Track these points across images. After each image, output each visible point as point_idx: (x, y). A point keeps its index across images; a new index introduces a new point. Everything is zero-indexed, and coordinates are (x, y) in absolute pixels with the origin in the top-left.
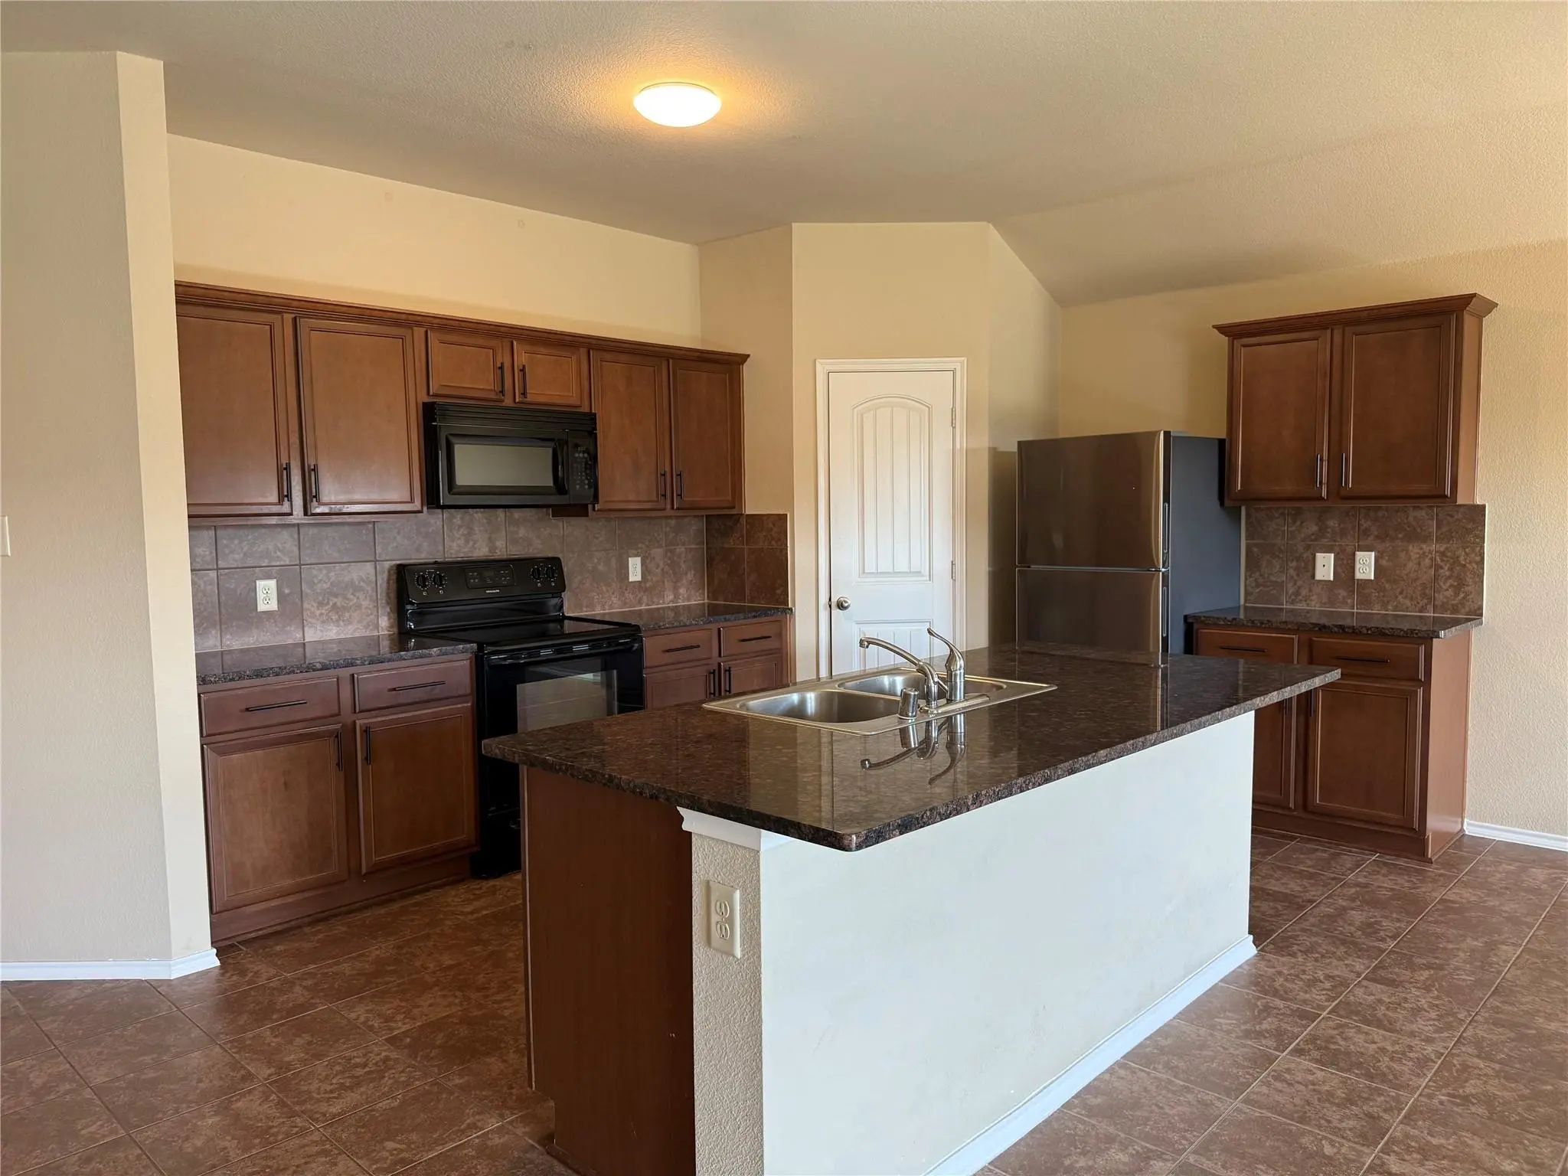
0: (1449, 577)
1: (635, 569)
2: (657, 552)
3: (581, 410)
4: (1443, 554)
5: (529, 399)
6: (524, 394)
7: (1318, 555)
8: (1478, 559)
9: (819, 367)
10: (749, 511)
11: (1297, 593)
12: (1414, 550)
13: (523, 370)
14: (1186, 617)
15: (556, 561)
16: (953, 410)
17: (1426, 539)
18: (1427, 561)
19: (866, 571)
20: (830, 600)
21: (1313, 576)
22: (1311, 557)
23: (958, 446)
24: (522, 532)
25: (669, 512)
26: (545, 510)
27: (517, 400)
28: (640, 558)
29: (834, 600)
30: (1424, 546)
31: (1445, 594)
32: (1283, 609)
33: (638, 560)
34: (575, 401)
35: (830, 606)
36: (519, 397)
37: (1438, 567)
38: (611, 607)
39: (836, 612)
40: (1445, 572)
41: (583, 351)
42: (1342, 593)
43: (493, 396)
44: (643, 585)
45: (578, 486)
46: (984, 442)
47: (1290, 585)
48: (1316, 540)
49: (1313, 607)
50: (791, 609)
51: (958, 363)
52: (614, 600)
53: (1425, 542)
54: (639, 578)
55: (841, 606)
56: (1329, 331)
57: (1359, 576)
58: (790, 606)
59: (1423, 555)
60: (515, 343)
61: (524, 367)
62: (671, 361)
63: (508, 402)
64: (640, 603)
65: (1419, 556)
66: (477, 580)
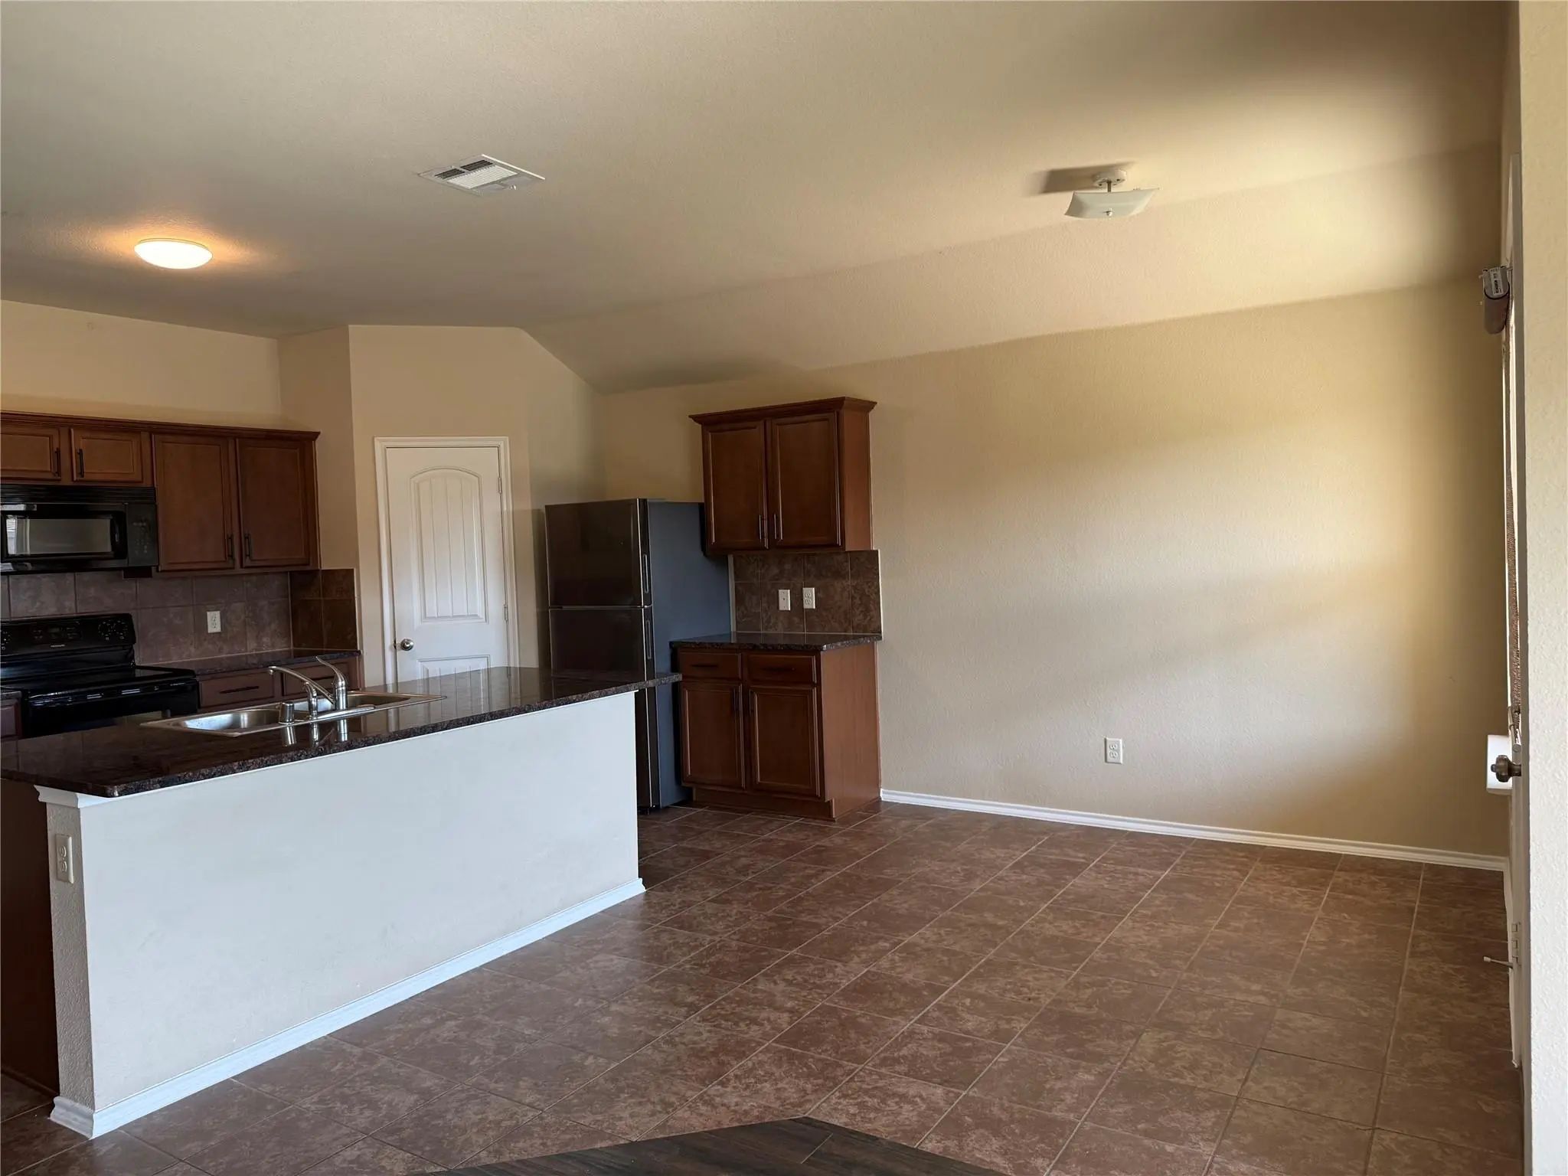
0: (860, 605)
1: (214, 622)
2: (238, 606)
3: (144, 485)
4: (855, 588)
5: (85, 478)
6: (81, 474)
7: (780, 591)
8: (876, 590)
9: (377, 444)
10: (324, 568)
11: (768, 621)
12: (838, 585)
13: (80, 453)
14: (671, 643)
15: (127, 618)
16: (500, 479)
17: (844, 577)
18: (846, 594)
19: (427, 616)
20: (395, 642)
21: (778, 608)
22: (776, 593)
23: (505, 509)
24: (92, 592)
25: (238, 570)
26: (118, 572)
27: (75, 479)
28: (219, 612)
29: (398, 642)
30: (844, 582)
31: (858, 619)
32: (760, 634)
33: (217, 614)
34: (137, 477)
35: (395, 647)
36: (77, 476)
37: (853, 598)
38: (189, 656)
39: (401, 653)
40: (858, 601)
41: (145, 435)
42: (796, 620)
43: (49, 476)
44: (223, 635)
45: (138, 552)
46: (527, 505)
47: (764, 615)
48: (777, 580)
49: (778, 632)
50: (359, 652)
51: (503, 442)
52: (192, 649)
53: (844, 578)
54: (218, 629)
55: (405, 647)
56: (762, 422)
57: (806, 606)
58: (359, 649)
59: (844, 589)
60: (72, 430)
61: (81, 450)
62: (237, 440)
63: (66, 481)
64: (220, 651)
65: (843, 588)
66: (41, 637)
